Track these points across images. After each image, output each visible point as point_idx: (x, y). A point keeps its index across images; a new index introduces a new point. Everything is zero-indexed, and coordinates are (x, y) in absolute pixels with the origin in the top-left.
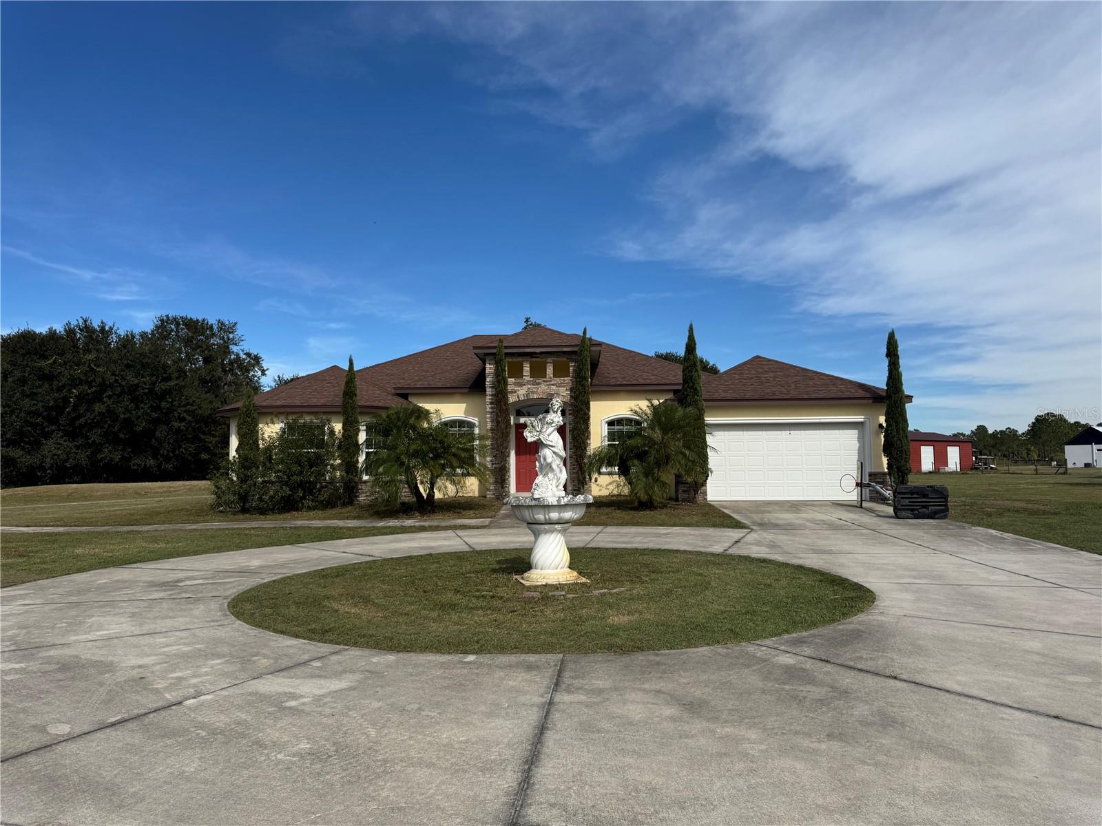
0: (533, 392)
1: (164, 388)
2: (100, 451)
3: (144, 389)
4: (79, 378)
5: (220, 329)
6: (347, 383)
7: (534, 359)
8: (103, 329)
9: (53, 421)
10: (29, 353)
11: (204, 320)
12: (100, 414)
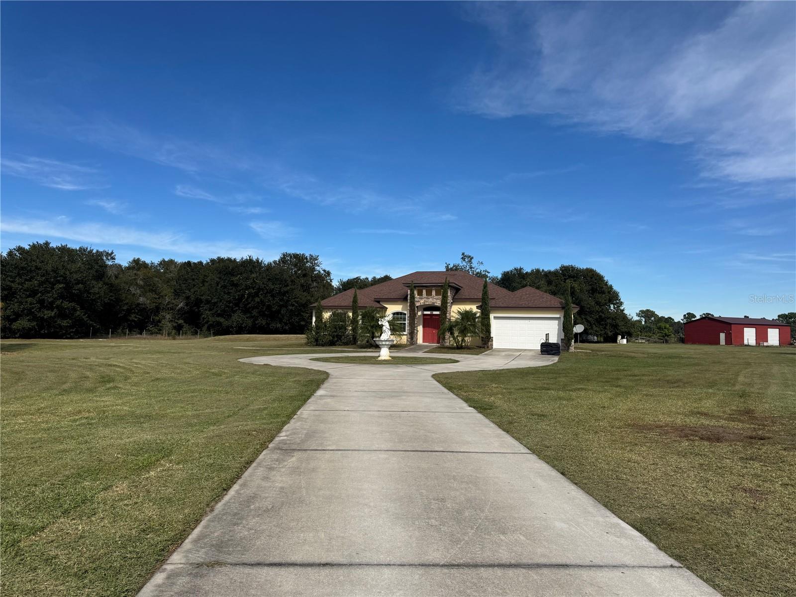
0: (426, 302)
1: (285, 290)
2: (256, 320)
3: (276, 290)
4: (249, 285)
5: (311, 259)
6: (354, 298)
7: (427, 288)
8: (258, 261)
9: (237, 305)
10: (227, 273)
11: (303, 254)
12: (258, 302)
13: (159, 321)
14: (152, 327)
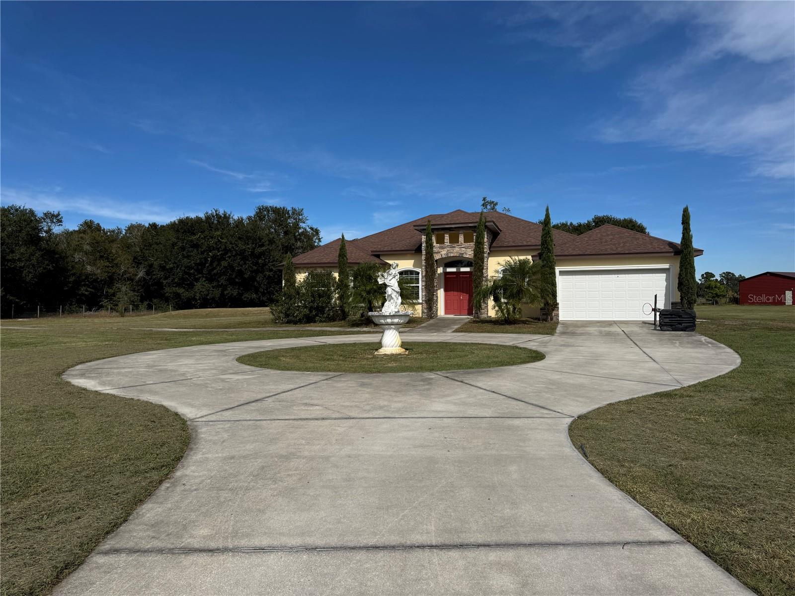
0: (450, 253)
1: (259, 251)
2: (225, 290)
3: (248, 252)
4: (213, 246)
5: (293, 213)
7: (451, 232)
8: (225, 215)
9: (200, 271)
10: (185, 232)
11: (284, 208)
12: (224, 267)
13: (114, 295)
14: (107, 302)
